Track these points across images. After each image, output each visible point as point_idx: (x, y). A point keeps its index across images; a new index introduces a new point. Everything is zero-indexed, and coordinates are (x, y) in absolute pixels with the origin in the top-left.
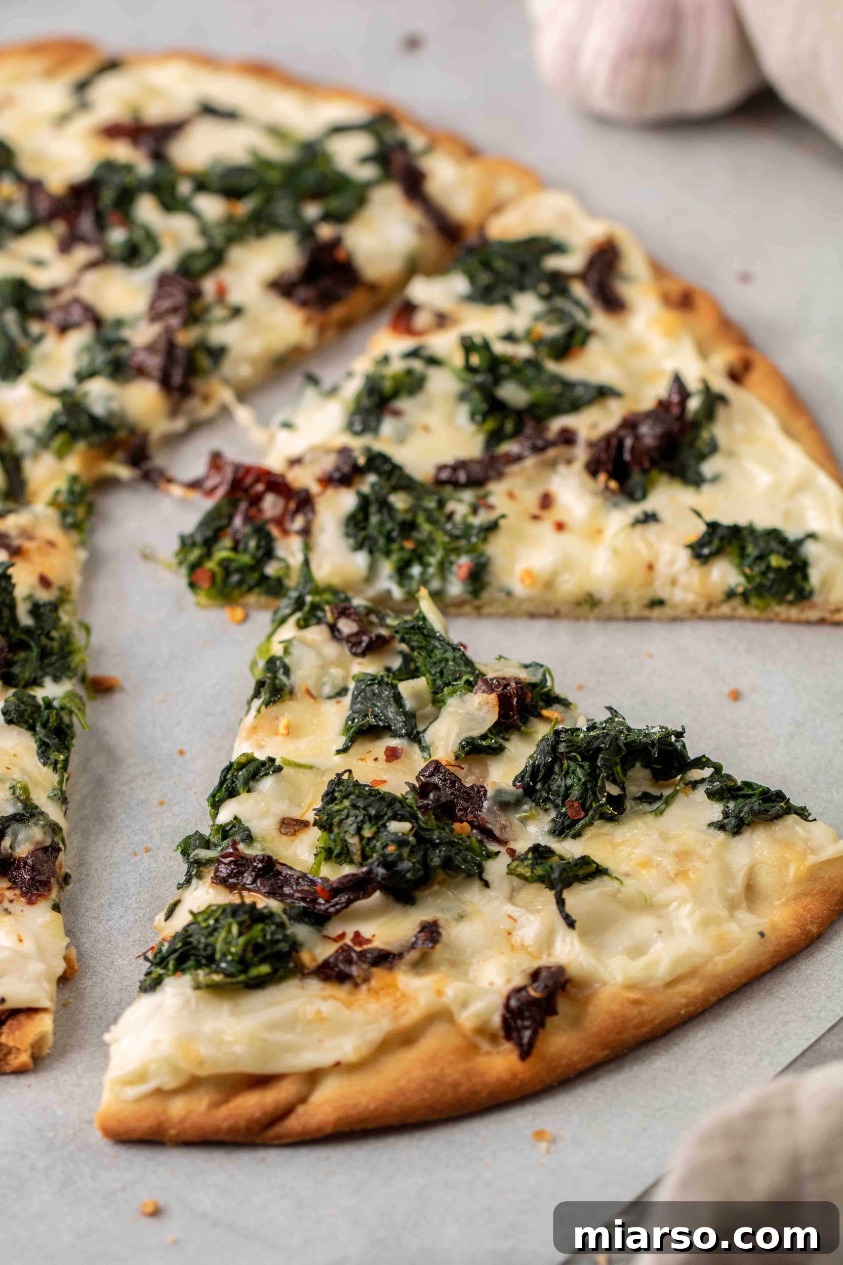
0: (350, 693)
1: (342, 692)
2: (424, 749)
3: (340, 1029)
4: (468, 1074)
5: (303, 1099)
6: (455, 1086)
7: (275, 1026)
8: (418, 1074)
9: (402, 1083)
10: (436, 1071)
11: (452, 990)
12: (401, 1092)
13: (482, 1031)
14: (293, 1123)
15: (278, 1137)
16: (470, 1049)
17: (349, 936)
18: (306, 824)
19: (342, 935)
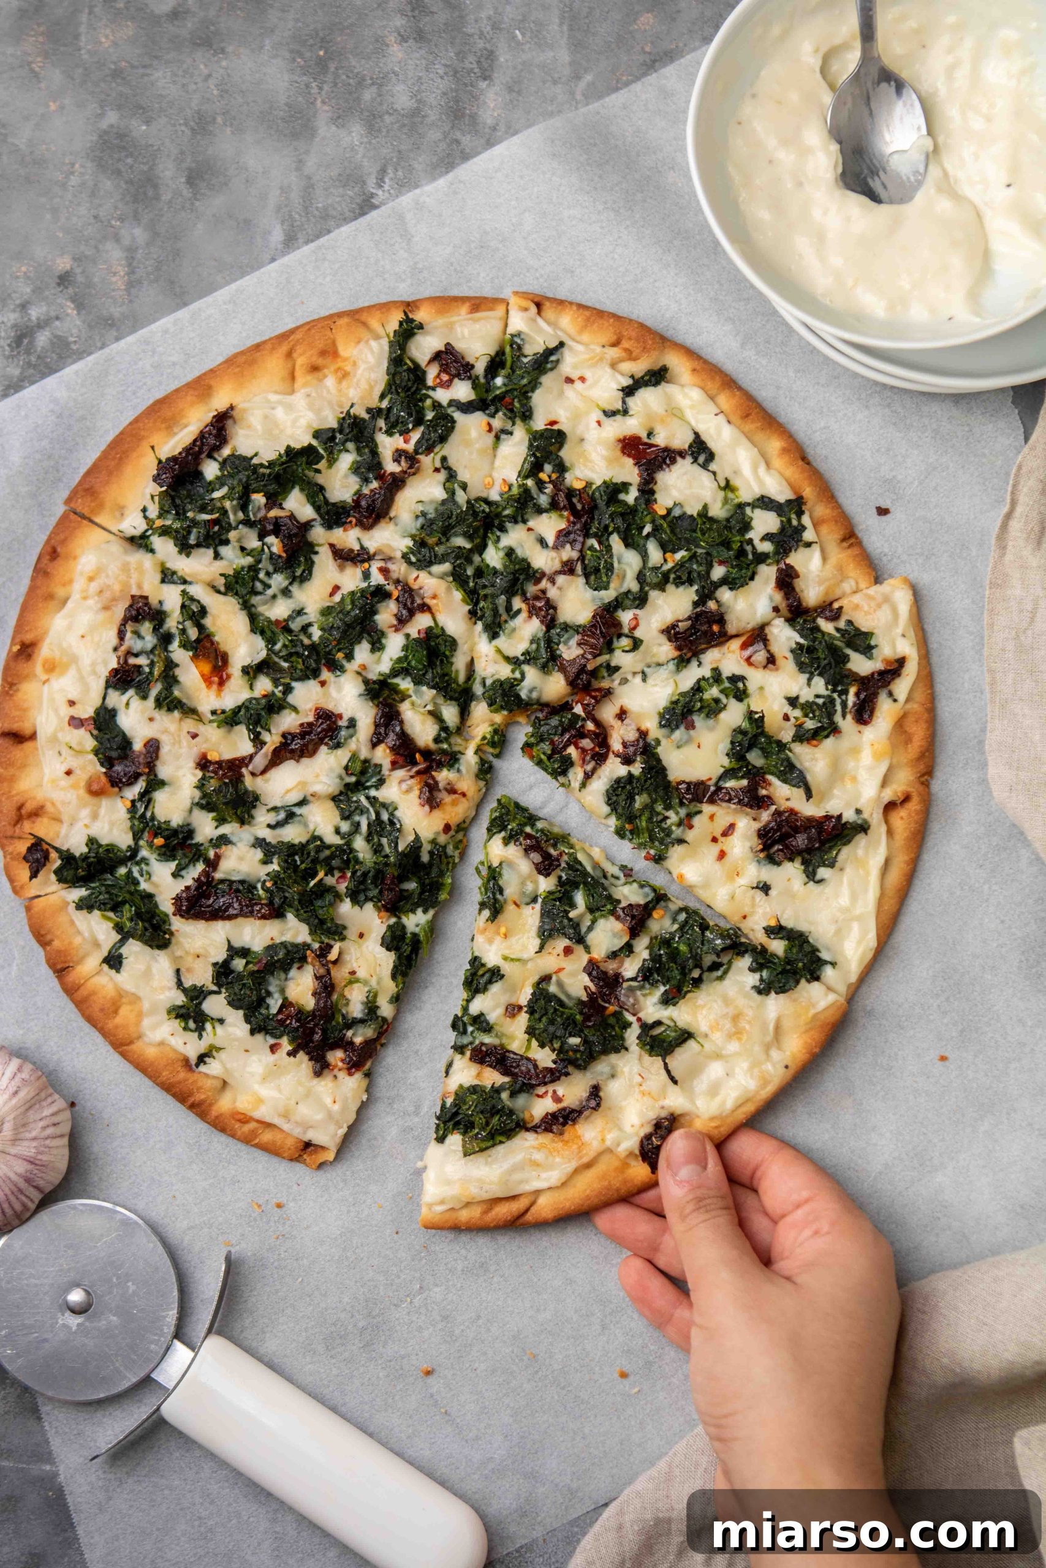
0: (540, 900)
1: (534, 900)
2: (587, 949)
3: (551, 1167)
4: (625, 1182)
5: (533, 1204)
6: (618, 1190)
7: (514, 1169)
8: (597, 1186)
9: (588, 1192)
10: (606, 1183)
11: (610, 1138)
12: (588, 1197)
13: (631, 1154)
14: (529, 1217)
15: (522, 1224)
16: (625, 1165)
17: (550, 1094)
18: (520, 1008)
19: (546, 1092)
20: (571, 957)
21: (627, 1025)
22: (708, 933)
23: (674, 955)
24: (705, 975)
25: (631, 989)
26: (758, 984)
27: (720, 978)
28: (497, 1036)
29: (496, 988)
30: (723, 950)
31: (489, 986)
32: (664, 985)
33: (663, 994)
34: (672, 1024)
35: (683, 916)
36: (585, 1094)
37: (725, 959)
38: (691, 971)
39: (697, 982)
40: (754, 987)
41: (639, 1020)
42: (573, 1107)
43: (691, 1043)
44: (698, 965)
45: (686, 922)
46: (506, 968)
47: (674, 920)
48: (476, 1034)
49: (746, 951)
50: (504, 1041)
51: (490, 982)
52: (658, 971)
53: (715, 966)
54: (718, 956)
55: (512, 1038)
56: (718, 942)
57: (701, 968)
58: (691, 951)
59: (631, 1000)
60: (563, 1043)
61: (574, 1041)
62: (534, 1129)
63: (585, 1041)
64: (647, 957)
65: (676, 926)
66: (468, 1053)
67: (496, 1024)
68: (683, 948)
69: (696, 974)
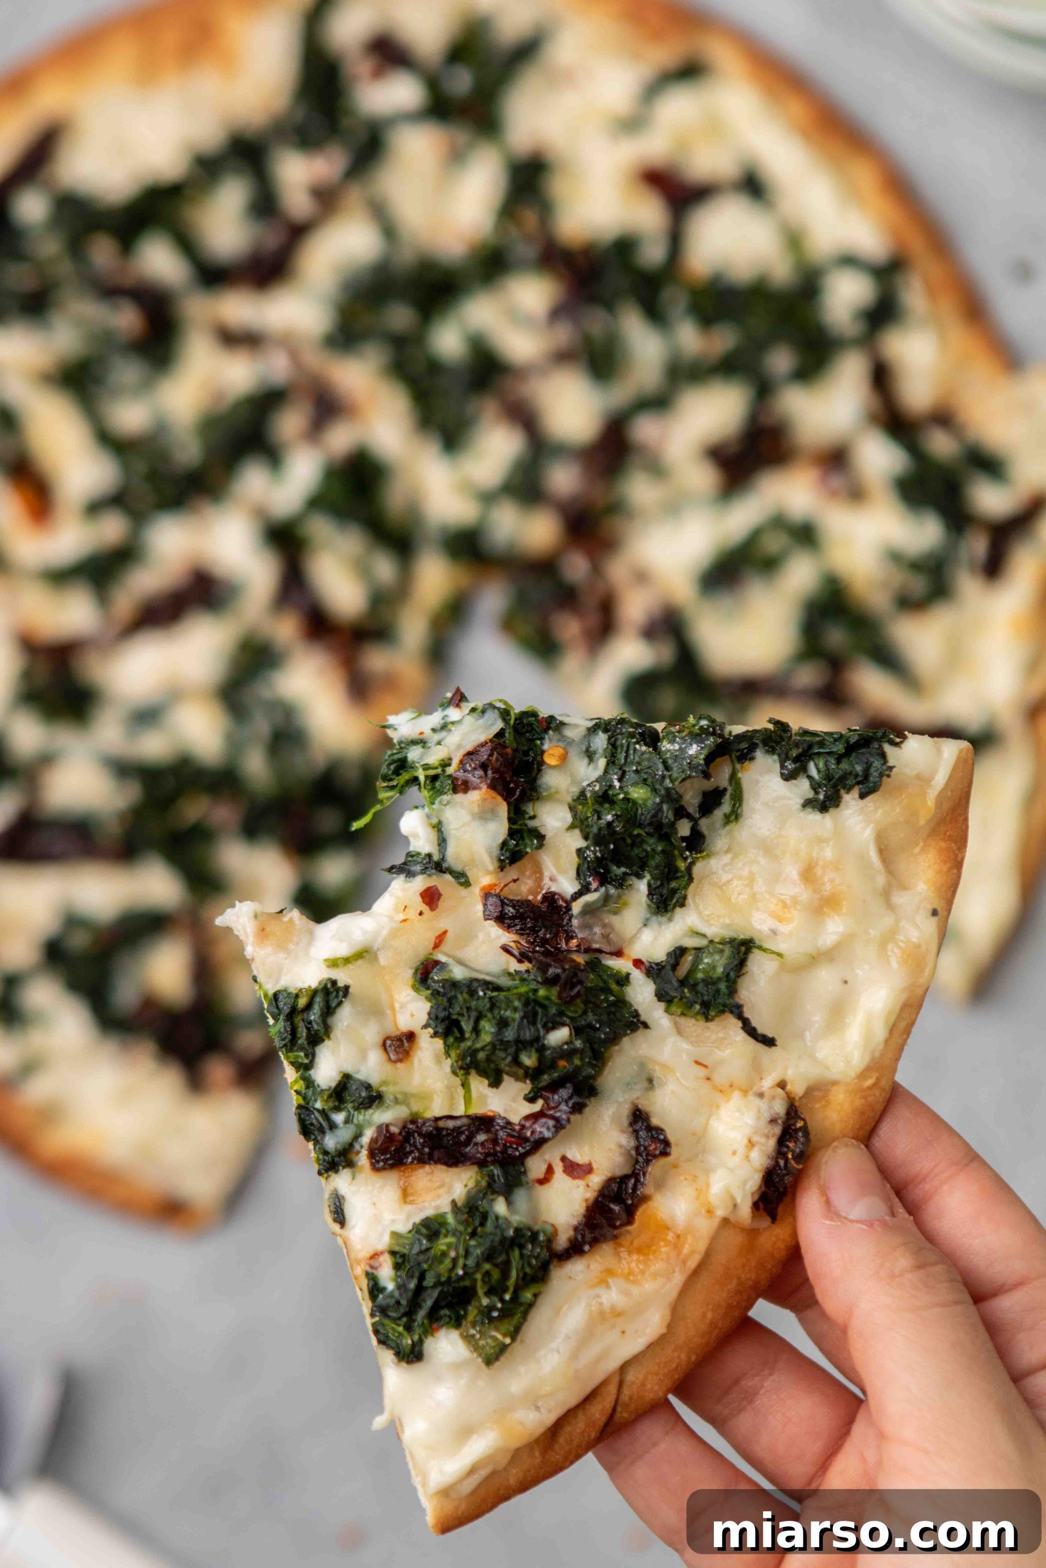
2: (464, 878)
14: (625, 1409)
17: (558, 1168)
18: (411, 1036)
19: (550, 1170)
20: (442, 904)
21: (624, 980)
22: (665, 746)
23: (630, 813)
24: (704, 824)
25: (589, 911)
26: (810, 794)
27: (734, 816)
28: (397, 1101)
29: (345, 1017)
30: (710, 759)
31: (330, 1021)
32: (639, 877)
33: (650, 894)
34: (703, 942)
35: (601, 741)
36: (626, 1140)
37: (722, 776)
38: (673, 825)
39: (696, 842)
40: (808, 804)
41: (638, 963)
42: (619, 1172)
43: (755, 958)
44: (681, 813)
45: (613, 745)
46: (343, 977)
47: (590, 755)
48: (360, 1117)
49: (753, 748)
50: (416, 1107)
51: (329, 1011)
52: (618, 857)
53: (711, 800)
54: (707, 775)
55: (425, 1097)
56: (693, 749)
57: (689, 816)
58: (654, 790)
59: (597, 930)
60: (542, 1049)
61: (559, 1036)
62: (575, 1249)
63: (577, 1031)
64: (581, 843)
65: (602, 763)
66: (363, 1159)
67: (384, 1083)
68: (638, 793)
69: (684, 829)
